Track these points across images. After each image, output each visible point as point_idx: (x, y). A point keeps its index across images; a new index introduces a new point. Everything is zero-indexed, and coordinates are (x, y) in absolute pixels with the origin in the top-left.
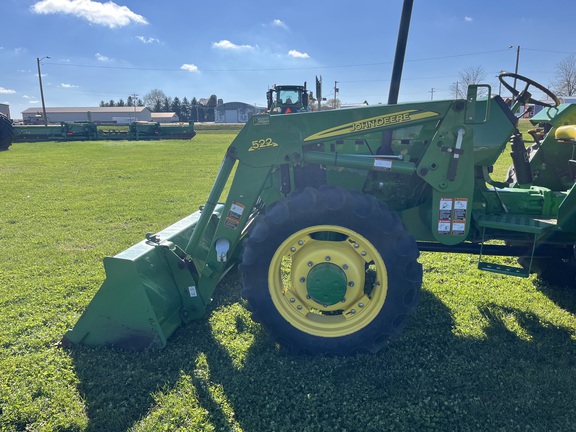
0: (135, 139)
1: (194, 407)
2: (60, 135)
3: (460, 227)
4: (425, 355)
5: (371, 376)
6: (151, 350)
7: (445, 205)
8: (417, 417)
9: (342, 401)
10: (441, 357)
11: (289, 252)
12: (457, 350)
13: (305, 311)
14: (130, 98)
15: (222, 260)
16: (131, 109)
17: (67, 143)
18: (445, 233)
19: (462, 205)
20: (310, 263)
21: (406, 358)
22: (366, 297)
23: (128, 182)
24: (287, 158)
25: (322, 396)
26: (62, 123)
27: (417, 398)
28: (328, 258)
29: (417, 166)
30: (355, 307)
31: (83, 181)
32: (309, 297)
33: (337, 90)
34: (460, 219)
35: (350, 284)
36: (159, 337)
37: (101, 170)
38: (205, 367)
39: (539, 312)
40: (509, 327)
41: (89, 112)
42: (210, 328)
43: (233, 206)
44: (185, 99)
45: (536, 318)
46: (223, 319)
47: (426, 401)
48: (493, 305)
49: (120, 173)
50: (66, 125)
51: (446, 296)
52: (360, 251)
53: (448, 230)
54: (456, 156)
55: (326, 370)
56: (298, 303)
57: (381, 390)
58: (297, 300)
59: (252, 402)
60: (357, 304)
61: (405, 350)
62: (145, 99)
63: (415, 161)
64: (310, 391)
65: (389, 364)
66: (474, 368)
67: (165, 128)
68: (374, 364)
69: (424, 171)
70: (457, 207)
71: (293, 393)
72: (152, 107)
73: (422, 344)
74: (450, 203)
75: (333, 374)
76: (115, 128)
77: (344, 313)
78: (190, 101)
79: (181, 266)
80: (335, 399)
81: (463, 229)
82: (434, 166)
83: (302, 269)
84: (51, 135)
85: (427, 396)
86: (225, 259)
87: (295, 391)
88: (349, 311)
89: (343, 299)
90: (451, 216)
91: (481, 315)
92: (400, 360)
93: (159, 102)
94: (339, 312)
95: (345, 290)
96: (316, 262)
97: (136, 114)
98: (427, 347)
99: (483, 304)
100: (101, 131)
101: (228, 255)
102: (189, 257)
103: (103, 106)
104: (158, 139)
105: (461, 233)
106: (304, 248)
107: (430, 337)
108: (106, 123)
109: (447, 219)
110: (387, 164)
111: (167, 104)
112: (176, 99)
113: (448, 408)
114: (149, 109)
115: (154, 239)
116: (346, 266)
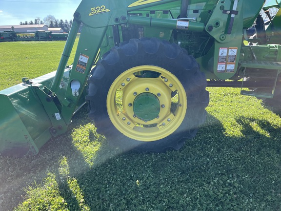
0: (39, 41)
1: (54, 196)
3: (231, 67)
4: (209, 149)
5: (177, 165)
6: (28, 157)
7: (223, 52)
8: (211, 193)
9: (159, 185)
10: (219, 150)
11: (121, 87)
12: (227, 145)
13: (132, 125)
14: (36, 20)
15: (76, 94)
16: (37, 26)
17: (0, 43)
18: (221, 72)
19: (233, 52)
20: (135, 93)
21: (198, 152)
22: (172, 114)
23: (31, 60)
24: (117, 20)
25: (146, 182)
27: (209, 178)
28: (147, 89)
29: (205, 25)
30: (165, 121)
32: (135, 116)
34: (232, 62)
35: (162, 106)
36: (33, 147)
37: (16, 55)
38: (65, 166)
39: (269, 120)
40: (255, 129)
41: (13, 27)
42: (71, 139)
43: (81, 57)
44: (66, 21)
45: (268, 123)
46: (80, 133)
47: (215, 181)
48: (243, 118)
49: (27, 56)
50: (0, 33)
51: (215, 113)
52: (168, 84)
53: (224, 69)
54: (233, 16)
55: (147, 163)
56: (127, 120)
57: (184, 175)
58: (127, 119)
59: (97, 189)
60: (166, 119)
61: (196, 147)
62: (44, 21)
63: (204, 21)
64: (137, 178)
65: (187, 157)
66: (240, 156)
67: (55, 35)
68: (178, 157)
69: (210, 28)
70: (230, 53)
71: (126, 181)
72: (49, 25)
73: (206, 143)
74: (226, 51)
75: (152, 165)
76: (26, 34)
77: (158, 126)
79: (48, 100)
80: (154, 183)
81: (233, 68)
82: (217, 24)
83: (130, 97)
85: (215, 177)
86: (78, 94)
87: (127, 179)
88: (161, 124)
89: (157, 117)
90: (226, 60)
91: (237, 123)
92: (194, 153)
93: (52, 22)
94: (154, 125)
95: (159, 110)
96: (139, 92)
97: (39, 28)
98: (209, 144)
99: (237, 117)
100: (19, 36)
101: (79, 91)
102: (53, 94)
103: (22, 24)
104: (51, 40)
105: (232, 71)
106: (131, 83)
107: (210, 138)
109: (223, 62)
110: (185, 24)
111: (56, 23)
112: (61, 20)
113: (230, 184)
114: (46, 26)
115: (28, 82)
116: (159, 95)
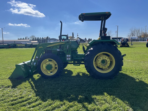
0: (26, 48)
2: (7, 47)
3: (70, 59)
7: (67, 56)
11: (44, 63)
14: (26, 37)
16: (26, 40)
17: (9, 49)
19: (70, 56)
23: (23, 57)
26: (8, 44)
28: (49, 63)
30: (54, 71)
31: (13, 57)
32: (47, 69)
33: (78, 35)
34: (70, 58)
38: (31, 80)
41: (15, 41)
43: (36, 57)
44: (40, 38)
46: (35, 75)
49: (21, 55)
50: (9, 44)
52: (54, 62)
53: (68, 59)
58: (45, 70)
62: (30, 38)
63: (63, 50)
67: (34, 45)
69: (64, 51)
72: (32, 40)
76: (21, 45)
78: (41, 38)
79: (28, 66)
83: (46, 65)
84: (5, 47)
86: (35, 65)
87: (43, 81)
93: (33, 38)
95: (52, 68)
97: (27, 41)
100: (18, 46)
102: (30, 65)
103: (19, 39)
104: (32, 48)
106: (46, 62)
108: (19, 44)
110: (59, 50)
111: (35, 39)
112: (38, 37)
114: (31, 40)
115: (24, 63)
116: (52, 65)
